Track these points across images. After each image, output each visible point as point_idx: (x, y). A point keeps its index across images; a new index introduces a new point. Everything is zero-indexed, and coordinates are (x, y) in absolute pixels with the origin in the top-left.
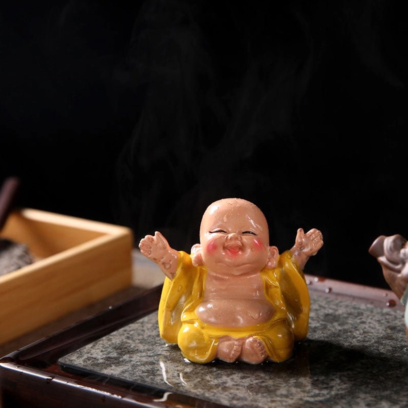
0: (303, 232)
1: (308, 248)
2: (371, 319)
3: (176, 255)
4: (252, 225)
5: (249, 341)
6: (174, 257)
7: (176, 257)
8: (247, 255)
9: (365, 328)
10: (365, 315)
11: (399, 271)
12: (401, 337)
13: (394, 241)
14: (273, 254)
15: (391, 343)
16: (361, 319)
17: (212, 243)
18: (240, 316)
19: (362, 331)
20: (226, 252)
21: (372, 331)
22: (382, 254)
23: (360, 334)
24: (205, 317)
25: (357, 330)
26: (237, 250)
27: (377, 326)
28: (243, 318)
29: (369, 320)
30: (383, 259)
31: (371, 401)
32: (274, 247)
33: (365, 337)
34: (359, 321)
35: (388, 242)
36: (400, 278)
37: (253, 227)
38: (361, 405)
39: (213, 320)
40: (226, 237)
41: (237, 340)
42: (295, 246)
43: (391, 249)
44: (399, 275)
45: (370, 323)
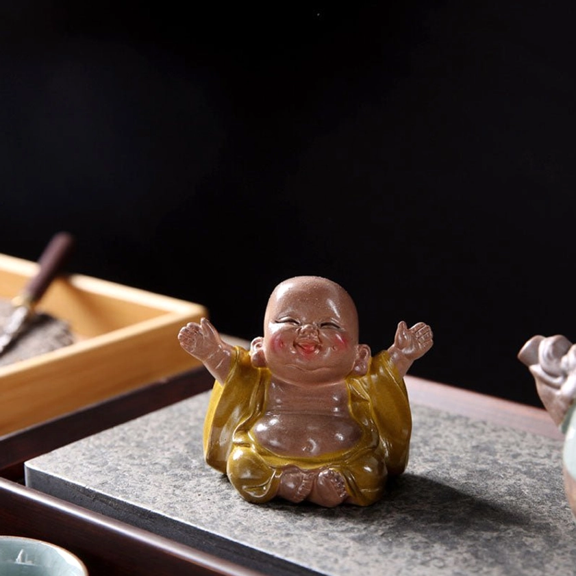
0: (405, 326)
1: (411, 349)
2: (450, 431)
3: (229, 351)
4: (335, 314)
5: (324, 475)
6: (226, 354)
7: (229, 354)
8: (326, 356)
9: (439, 443)
10: (442, 426)
11: (558, 387)
12: (483, 458)
13: (554, 345)
14: (363, 355)
15: (469, 465)
16: (437, 430)
17: (278, 337)
18: (312, 439)
19: (433, 447)
20: (297, 350)
21: (448, 448)
22: (536, 362)
23: (430, 451)
24: (264, 438)
25: (428, 445)
26: (313, 348)
27: (456, 440)
28: (317, 443)
29: (447, 433)
30: (536, 369)
31: (421, 542)
32: (365, 346)
33: (436, 455)
34: (432, 433)
35: (546, 345)
36: (558, 396)
37: (337, 318)
38: (405, 546)
39: (274, 442)
40: (297, 330)
41: (306, 473)
42: (393, 346)
43: (548, 355)
44: (558, 393)
45: (447, 437)
